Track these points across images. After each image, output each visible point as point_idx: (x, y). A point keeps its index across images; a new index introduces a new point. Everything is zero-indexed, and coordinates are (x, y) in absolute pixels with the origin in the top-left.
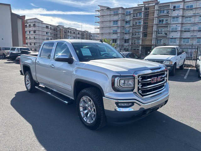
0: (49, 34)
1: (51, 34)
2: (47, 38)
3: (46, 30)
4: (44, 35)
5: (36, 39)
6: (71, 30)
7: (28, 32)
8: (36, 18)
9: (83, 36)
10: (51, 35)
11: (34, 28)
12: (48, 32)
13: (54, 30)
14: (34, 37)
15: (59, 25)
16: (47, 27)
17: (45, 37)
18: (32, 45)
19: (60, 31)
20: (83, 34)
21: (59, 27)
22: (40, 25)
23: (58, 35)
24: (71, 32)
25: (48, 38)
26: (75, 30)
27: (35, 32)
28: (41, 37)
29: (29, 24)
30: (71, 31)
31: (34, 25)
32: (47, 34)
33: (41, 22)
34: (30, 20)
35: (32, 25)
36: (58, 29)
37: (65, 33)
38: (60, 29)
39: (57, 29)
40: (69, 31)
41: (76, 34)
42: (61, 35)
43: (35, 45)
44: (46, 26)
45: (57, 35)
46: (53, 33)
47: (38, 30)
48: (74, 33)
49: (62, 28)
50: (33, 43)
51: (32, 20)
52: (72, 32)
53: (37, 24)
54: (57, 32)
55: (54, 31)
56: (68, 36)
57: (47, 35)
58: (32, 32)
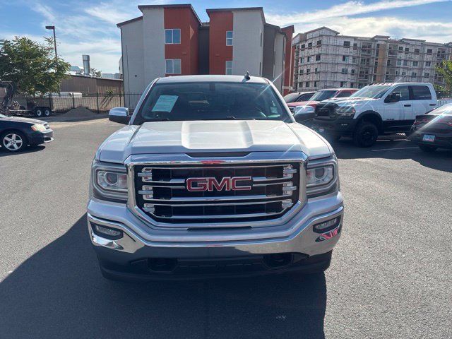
0: (350, 60)
1: (354, 58)
2: (343, 70)
3: (343, 51)
4: (338, 64)
5: (319, 72)
6: (407, 44)
7: (306, 59)
8: (324, 28)
9: (443, 56)
10: (354, 62)
11: (317, 49)
12: (348, 56)
13: (364, 48)
14: (316, 69)
15: (377, 36)
16: (347, 44)
17: (340, 68)
18: (310, 86)
19: (378, 51)
20: (444, 52)
21: (376, 41)
22: (332, 41)
23: (371, 60)
24: (407, 49)
25: (347, 70)
26: (419, 43)
27: (318, 57)
28: (329, 68)
29: (309, 41)
30: (408, 47)
31: (319, 43)
32: (344, 59)
33: (334, 35)
34: (311, 34)
35: (314, 43)
36: (374, 46)
37: (390, 53)
38: (378, 45)
39: (370, 47)
40: (401, 48)
41: (423, 54)
42: (378, 61)
43: (315, 86)
44: (345, 42)
45: (368, 60)
46: (358, 57)
47: (324, 52)
48: (417, 51)
49: (383, 43)
50: (312, 81)
51: (317, 32)
52: (412, 50)
53: (324, 41)
54: (369, 53)
55: (363, 50)
56: (400, 60)
57: (344, 62)
58: (313, 60)
